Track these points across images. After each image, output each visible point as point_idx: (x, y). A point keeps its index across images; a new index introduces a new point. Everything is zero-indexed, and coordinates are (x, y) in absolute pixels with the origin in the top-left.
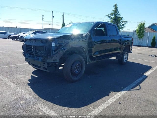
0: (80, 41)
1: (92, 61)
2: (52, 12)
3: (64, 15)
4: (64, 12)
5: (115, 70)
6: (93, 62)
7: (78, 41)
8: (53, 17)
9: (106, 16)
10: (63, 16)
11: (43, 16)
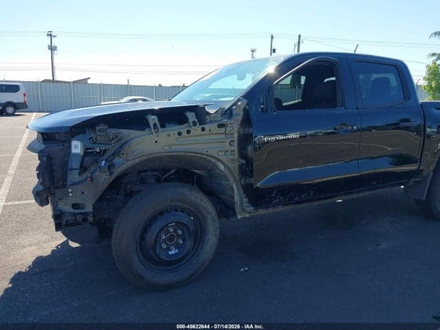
0: (189, 132)
1: (257, 210)
2: (272, 37)
3: (299, 43)
4: (300, 36)
5: (383, 246)
6: (262, 212)
7: (180, 134)
8: (274, 51)
9: (436, 34)
10: (297, 47)
11: (253, 51)
